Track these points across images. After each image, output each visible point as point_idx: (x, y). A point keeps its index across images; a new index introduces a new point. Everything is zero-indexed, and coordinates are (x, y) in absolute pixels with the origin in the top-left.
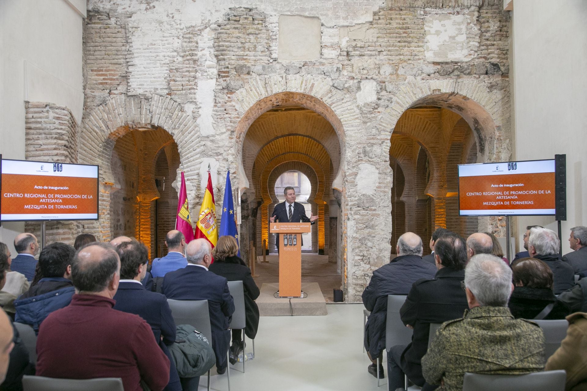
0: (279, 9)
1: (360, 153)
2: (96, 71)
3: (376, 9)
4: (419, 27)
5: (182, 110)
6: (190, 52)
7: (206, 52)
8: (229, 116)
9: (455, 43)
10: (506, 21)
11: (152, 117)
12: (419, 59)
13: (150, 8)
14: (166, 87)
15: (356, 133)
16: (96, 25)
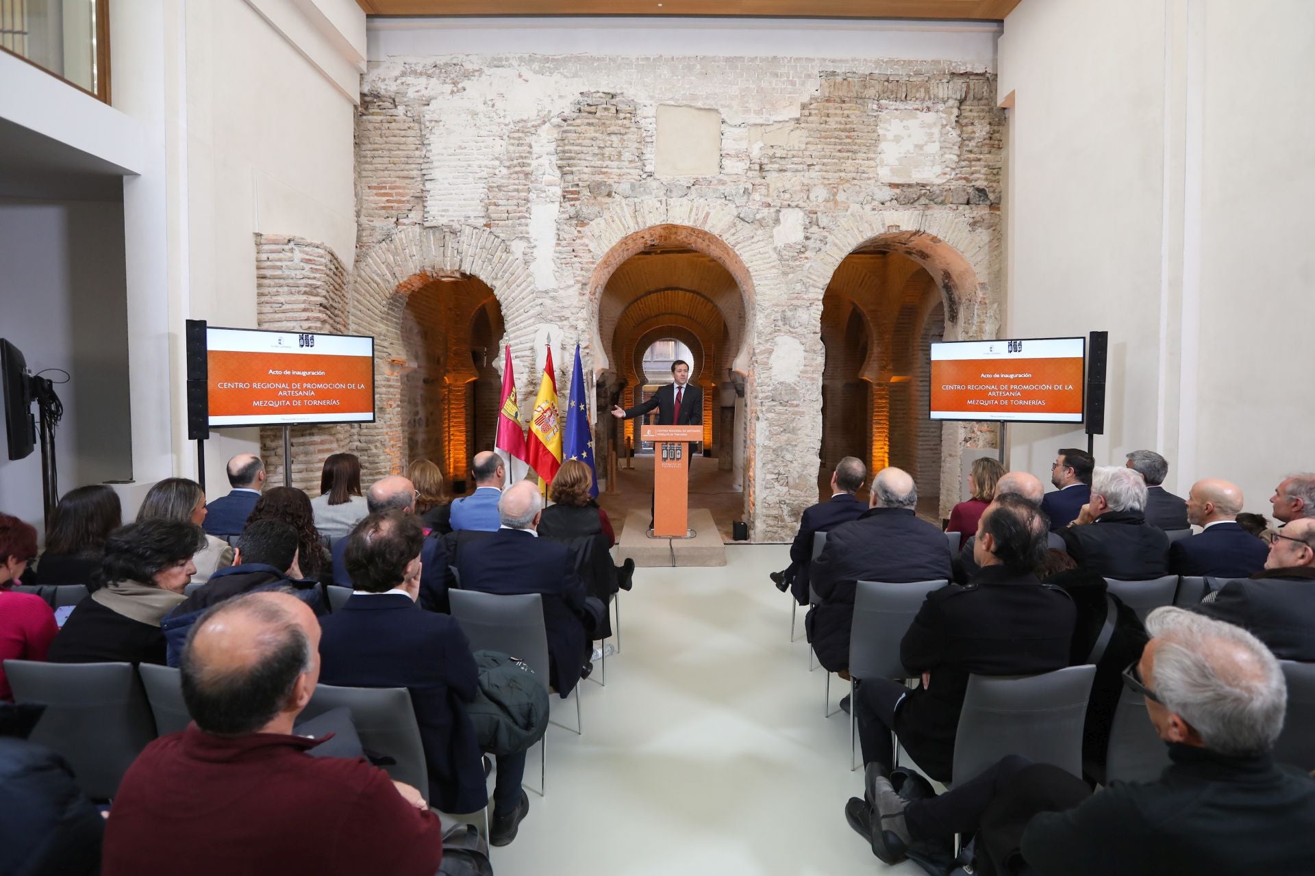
0: (657, 96)
1: (777, 320)
2: (375, 188)
3: (806, 99)
4: (870, 128)
5: (507, 250)
6: (520, 161)
7: (545, 160)
8: (580, 260)
9: (922, 155)
10: (999, 124)
11: (461, 261)
12: (869, 179)
13: (458, 91)
14: (483, 214)
15: (771, 289)
16: (376, 117)
